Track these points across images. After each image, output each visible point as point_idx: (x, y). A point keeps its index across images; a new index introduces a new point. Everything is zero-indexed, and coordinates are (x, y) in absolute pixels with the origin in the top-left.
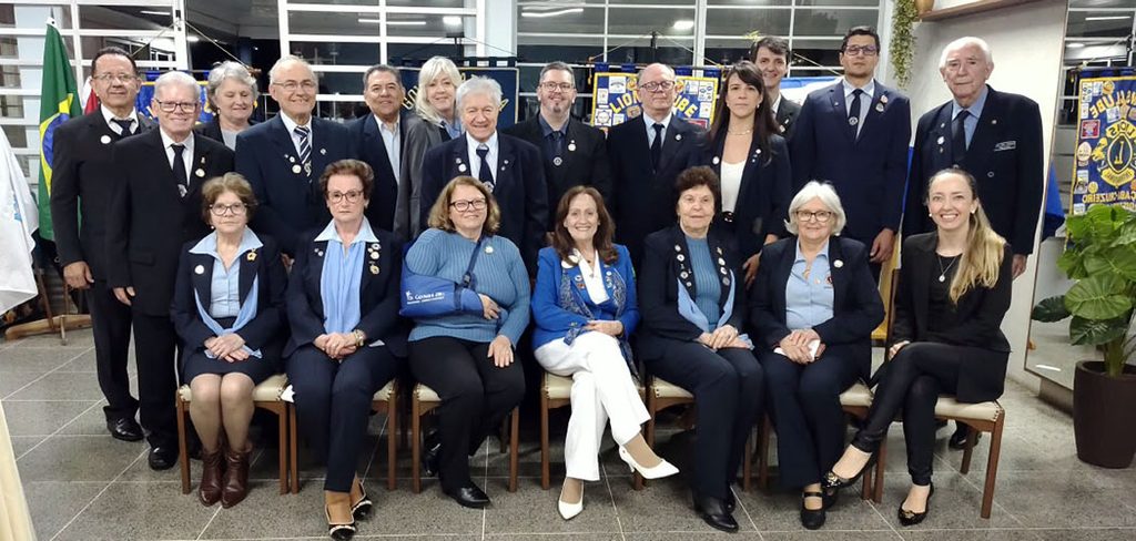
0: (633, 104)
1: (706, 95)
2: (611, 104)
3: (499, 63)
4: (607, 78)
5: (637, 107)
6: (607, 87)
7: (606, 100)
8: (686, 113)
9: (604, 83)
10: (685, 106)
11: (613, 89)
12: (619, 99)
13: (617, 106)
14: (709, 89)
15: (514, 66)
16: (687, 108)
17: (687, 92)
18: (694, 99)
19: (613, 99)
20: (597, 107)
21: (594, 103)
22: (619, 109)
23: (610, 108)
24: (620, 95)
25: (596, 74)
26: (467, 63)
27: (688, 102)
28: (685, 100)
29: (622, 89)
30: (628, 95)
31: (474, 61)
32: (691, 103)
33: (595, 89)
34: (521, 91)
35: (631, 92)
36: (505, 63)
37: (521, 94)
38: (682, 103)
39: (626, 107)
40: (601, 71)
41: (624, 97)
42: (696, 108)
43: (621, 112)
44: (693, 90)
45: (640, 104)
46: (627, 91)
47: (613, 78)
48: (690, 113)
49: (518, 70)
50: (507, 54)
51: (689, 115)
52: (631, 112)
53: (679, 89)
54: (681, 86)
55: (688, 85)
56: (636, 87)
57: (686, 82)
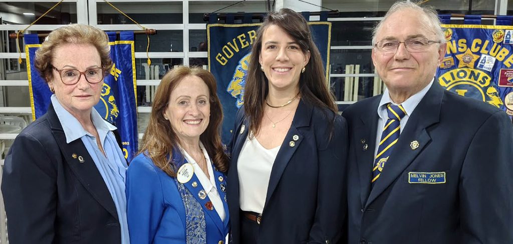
3: (312, 18)
5: (451, 58)
8: (506, 63)
10: (504, 56)
15: (326, 21)
16: (506, 57)
17: (508, 41)
27: (507, 52)
28: (504, 49)
32: (511, 51)
34: (331, 45)
36: (318, 18)
37: (333, 48)
38: (500, 53)
45: (453, 55)
48: (510, 63)
49: (330, 24)
50: (319, 10)
51: (509, 65)
52: (445, 62)
53: (499, 39)
54: (501, 37)
55: (509, 34)
56: (450, 38)
57: (507, 31)
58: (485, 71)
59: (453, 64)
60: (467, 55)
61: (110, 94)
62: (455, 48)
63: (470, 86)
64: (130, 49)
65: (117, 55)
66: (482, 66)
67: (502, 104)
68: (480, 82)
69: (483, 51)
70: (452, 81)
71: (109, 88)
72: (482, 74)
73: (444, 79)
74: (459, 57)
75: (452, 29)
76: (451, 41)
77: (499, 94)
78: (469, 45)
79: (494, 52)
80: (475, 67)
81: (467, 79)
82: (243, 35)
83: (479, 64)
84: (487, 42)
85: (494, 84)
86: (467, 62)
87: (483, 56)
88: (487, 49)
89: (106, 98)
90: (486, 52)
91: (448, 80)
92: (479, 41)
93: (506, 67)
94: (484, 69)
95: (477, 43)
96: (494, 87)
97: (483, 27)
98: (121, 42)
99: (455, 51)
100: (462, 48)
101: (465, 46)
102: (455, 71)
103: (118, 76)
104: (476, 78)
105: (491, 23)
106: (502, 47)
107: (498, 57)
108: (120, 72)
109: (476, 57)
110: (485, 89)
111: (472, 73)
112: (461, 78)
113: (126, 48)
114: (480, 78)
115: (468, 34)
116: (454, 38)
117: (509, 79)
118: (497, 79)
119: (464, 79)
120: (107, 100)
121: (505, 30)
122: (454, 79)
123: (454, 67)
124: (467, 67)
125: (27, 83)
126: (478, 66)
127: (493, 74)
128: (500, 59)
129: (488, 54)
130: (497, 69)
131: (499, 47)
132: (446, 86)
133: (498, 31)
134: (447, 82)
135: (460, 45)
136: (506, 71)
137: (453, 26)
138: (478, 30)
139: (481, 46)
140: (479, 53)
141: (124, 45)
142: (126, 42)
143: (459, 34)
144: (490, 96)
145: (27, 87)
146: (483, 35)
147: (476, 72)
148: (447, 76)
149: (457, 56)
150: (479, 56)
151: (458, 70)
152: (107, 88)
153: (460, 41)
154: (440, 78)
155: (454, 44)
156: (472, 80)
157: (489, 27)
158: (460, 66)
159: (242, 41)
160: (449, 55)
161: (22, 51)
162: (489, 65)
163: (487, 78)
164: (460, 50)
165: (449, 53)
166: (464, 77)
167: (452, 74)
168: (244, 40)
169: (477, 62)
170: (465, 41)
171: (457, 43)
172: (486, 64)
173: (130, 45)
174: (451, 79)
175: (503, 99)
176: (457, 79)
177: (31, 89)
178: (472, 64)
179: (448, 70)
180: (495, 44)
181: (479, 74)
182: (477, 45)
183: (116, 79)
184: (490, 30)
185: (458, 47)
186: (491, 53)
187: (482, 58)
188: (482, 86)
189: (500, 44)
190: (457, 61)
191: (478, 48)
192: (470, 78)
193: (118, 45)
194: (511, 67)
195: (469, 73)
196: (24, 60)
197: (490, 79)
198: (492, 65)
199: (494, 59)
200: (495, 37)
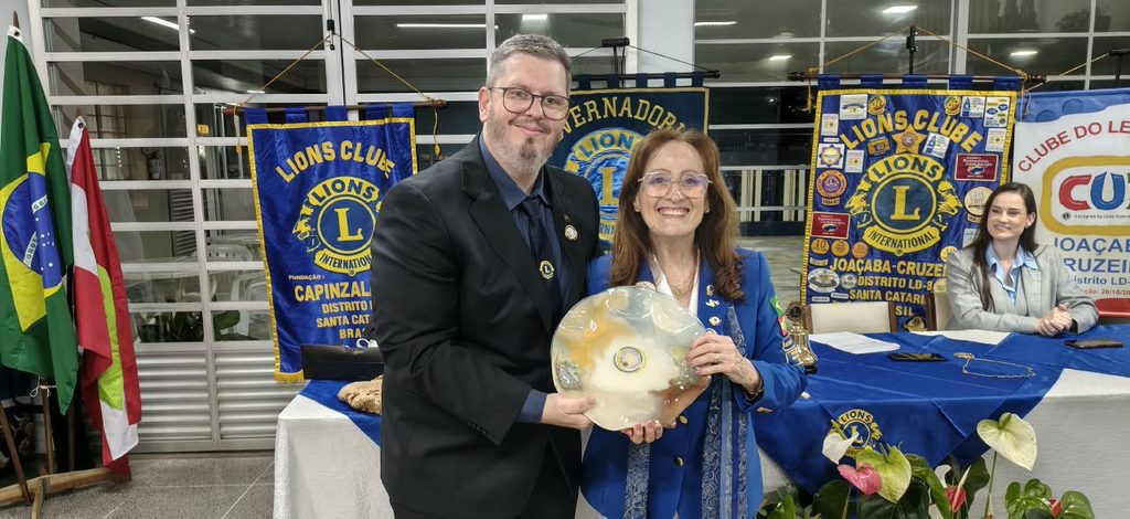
0: (878, 135)
1: (996, 118)
2: (843, 136)
3: (680, 82)
4: (837, 99)
5: (884, 140)
6: (837, 111)
7: (835, 130)
8: (965, 145)
9: (833, 105)
10: (961, 135)
11: (846, 114)
12: (855, 128)
13: (853, 137)
14: (1002, 107)
15: (702, 86)
16: (965, 137)
17: (966, 113)
18: (975, 124)
19: (846, 127)
20: (821, 140)
21: (816, 136)
22: (856, 143)
23: (841, 142)
24: (858, 123)
25: (821, 94)
26: (630, 84)
27: (966, 129)
28: (962, 125)
29: (861, 113)
30: (870, 121)
31: (642, 79)
32: (973, 128)
33: (818, 115)
34: (709, 123)
35: (875, 118)
36: (689, 82)
37: (712, 127)
38: (956, 131)
39: (868, 140)
40: (827, 88)
41: (863, 125)
42: (980, 138)
43: (858, 148)
44: (975, 111)
45: (888, 134)
46: (868, 115)
47: (846, 97)
48: (970, 145)
49: (707, 90)
50: (690, 69)
51: (969, 149)
52: (875, 146)
53: (953, 109)
54: (957, 106)
55: (968, 103)
56: (883, 109)
57: (965, 98)
58: (935, 158)
59: (888, 148)
60: (908, 134)
61: (379, 199)
62: (891, 125)
63: (914, 180)
64: (409, 129)
65: (388, 139)
66: (930, 150)
67: (961, 206)
68: (928, 173)
69: (931, 127)
70: (888, 174)
71: (377, 190)
72: (931, 162)
73: (874, 170)
74: (896, 137)
75: (885, 96)
76: (885, 114)
77: (957, 192)
78: (911, 120)
79: (947, 129)
80: (920, 152)
81: (908, 170)
82: (577, 107)
83: (926, 147)
84: (936, 115)
85: (948, 176)
86: (909, 145)
87: (931, 135)
88: (936, 125)
89: (372, 205)
90: (936, 129)
91: (881, 173)
92: (925, 114)
93: (965, 150)
94: (933, 154)
95: (922, 117)
96: (949, 181)
97: (930, 92)
98: (394, 120)
99: (890, 129)
100: (901, 124)
101: (905, 121)
102: (891, 159)
103: (389, 171)
104: (922, 169)
105: (943, 87)
106: (958, 123)
107: (953, 137)
108: (392, 165)
109: (921, 137)
110: (936, 185)
111: (917, 160)
112: (900, 168)
113: (401, 129)
114: (928, 169)
115: (909, 103)
116: (888, 109)
117: (969, 169)
118: (953, 168)
119: (905, 171)
120: (374, 209)
121: (961, 97)
122: (889, 170)
123: (889, 153)
124: (908, 152)
125: (249, 184)
126: (924, 151)
127: (946, 161)
128: (957, 140)
129: (939, 132)
130: (952, 155)
131: (955, 121)
132: (879, 181)
133: (952, 98)
134: (879, 176)
135: (898, 120)
136: (965, 157)
137: (886, 92)
138: (923, 96)
139: (928, 120)
140: (925, 132)
141: (399, 125)
142: (402, 120)
143: (896, 104)
144: (943, 194)
145: (250, 190)
146: (930, 104)
147: (922, 159)
148: (880, 166)
149: (894, 137)
150: (925, 136)
151: (896, 157)
152: (373, 190)
153: (898, 113)
154: (870, 170)
155: (890, 119)
156: (917, 171)
157: (939, 92)
158: (898, 151)
159: (575, 117)
160: (882, 135)
161: (244, 134)
162: (940, 149)
163: (938, 168)
164: (898, 127)
165: (881, 131)
166: (905, 167)
167: (887, 164)
168: (579, 115)
169: (922, 145)
170: (904, 113)
171: (893, 117)
172: (936, 147)
173: (408, 124)
174: (886, 172)
175: (962, 198)
176: (895, 171)
177: (256, 192)
178: (915, 148)
179: (881, 157)
180: (949, 118)
181: (926, 162)
182: (922, 119)
183: (387, 176)
184: (940, 96)
185: (894, 123)
186: (943, 130)
187: (930, 139)
188: (932, 180)
189: (957, 117)
190: (894, 145)
191: (924, 124)
192: (913, 168)
193: (390, 124)
194: (972, 152)
195: (911, 162)
196: (245, 149)
197: (942, 169)
198: (944, 149)
199: (947, 140)
200: (948, 107)
